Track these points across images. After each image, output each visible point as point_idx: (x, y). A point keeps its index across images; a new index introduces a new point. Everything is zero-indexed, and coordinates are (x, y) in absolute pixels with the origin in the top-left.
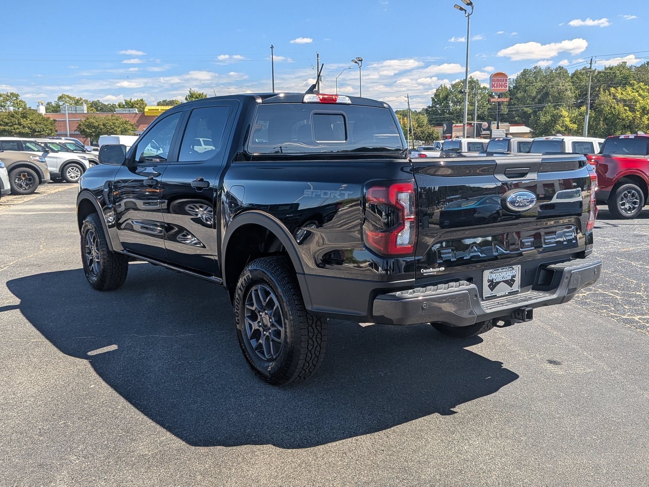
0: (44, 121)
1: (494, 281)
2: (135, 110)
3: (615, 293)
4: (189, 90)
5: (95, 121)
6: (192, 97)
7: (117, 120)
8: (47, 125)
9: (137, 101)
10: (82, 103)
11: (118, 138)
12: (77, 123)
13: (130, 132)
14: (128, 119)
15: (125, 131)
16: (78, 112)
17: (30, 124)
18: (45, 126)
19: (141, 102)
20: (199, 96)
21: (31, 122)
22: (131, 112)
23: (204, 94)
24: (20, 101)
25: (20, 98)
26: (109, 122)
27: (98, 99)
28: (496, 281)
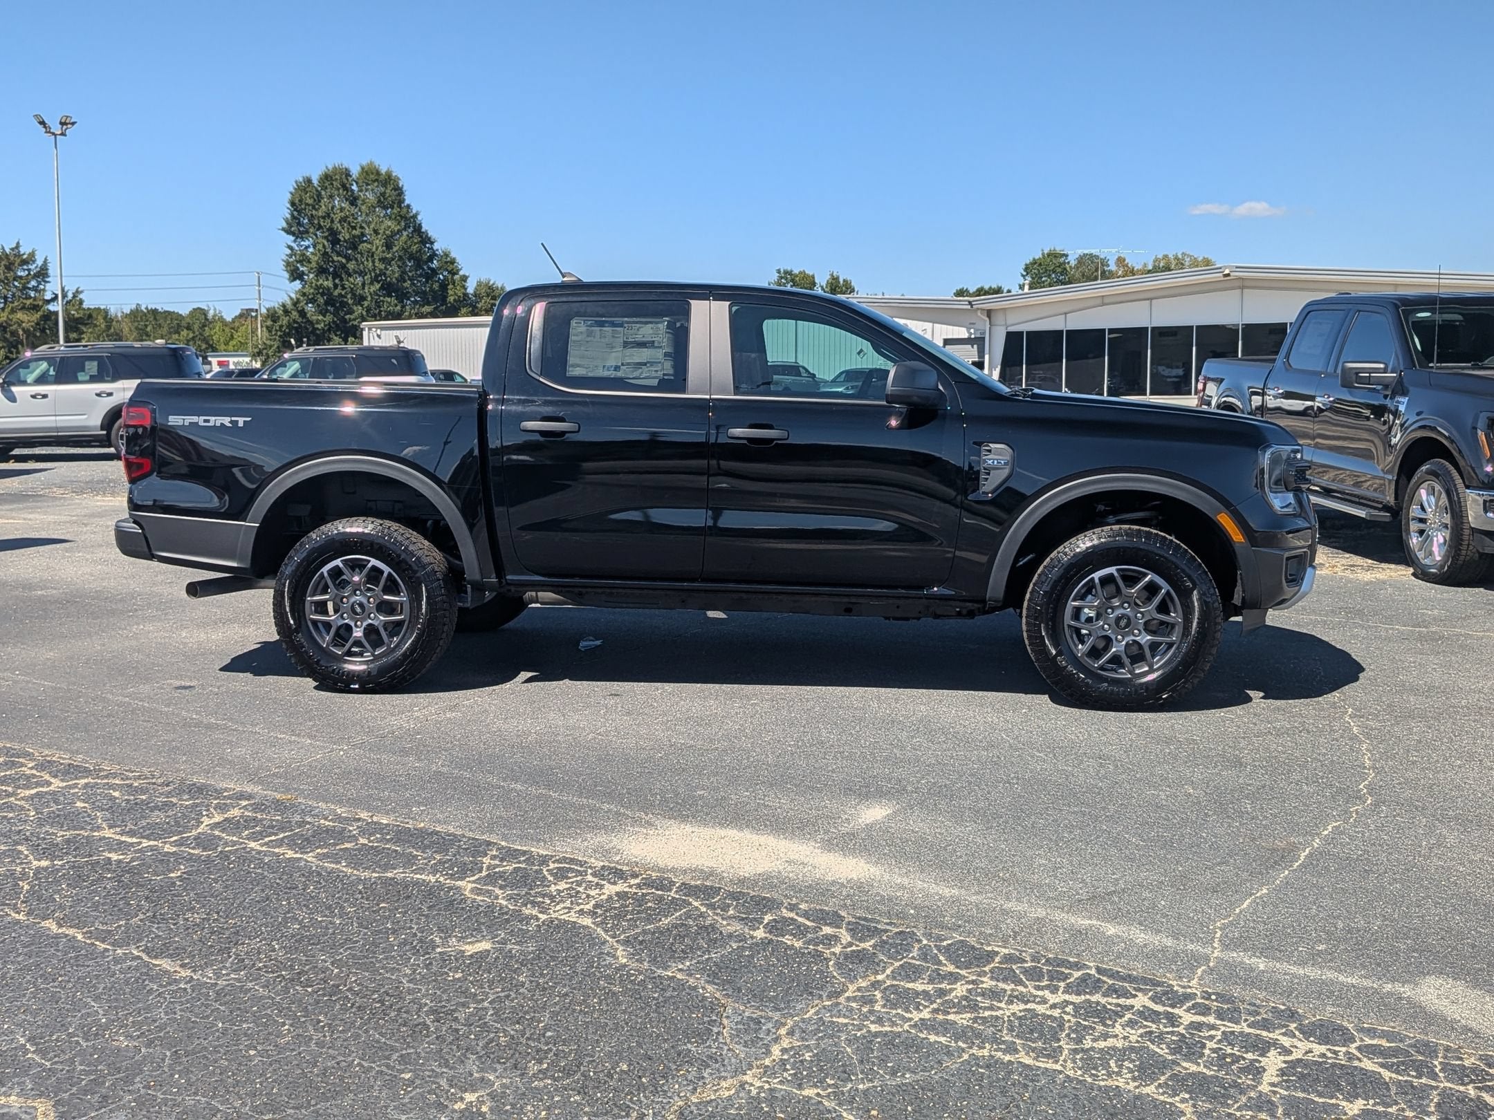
3: (121, 847)
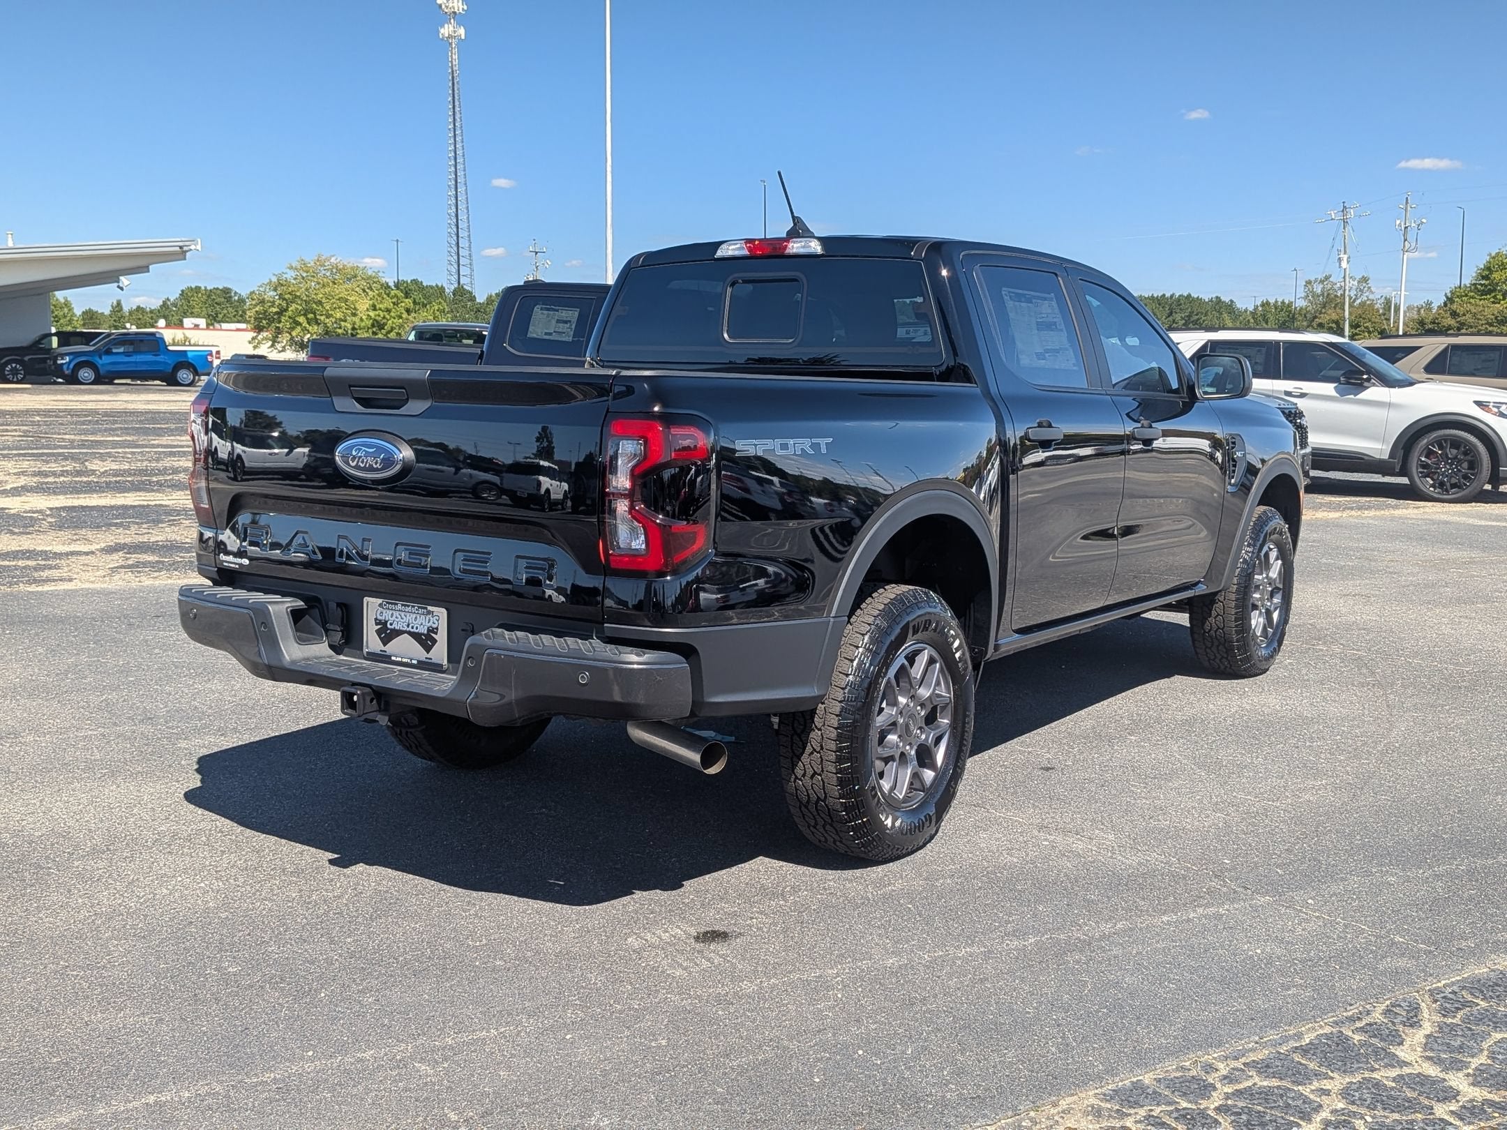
1: (389, 626)
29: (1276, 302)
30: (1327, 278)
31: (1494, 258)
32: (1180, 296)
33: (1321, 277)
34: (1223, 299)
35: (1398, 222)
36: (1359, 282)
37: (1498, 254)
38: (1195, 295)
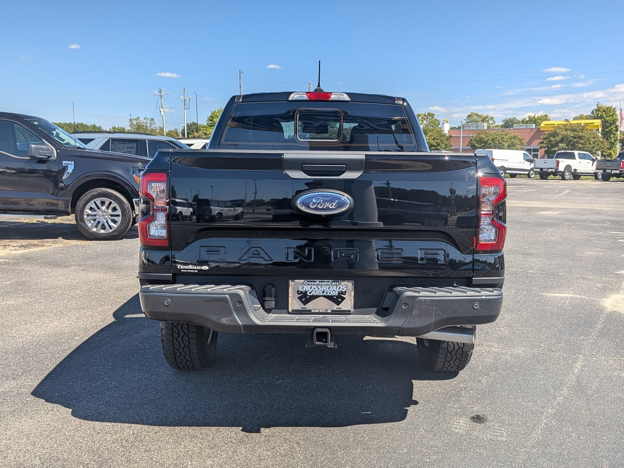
0: (441, 137)
1: (308, 293)
2: (532, 125)
4: (597, 103)
5: (484, 136)
6: (599, 111)
7: (506, 135)
8: (443, 140)
9: (541, 117)
10: (488, 120)
11: (492, 152)
12: (469, 138)
13: (518, 146)
14: (516, 134)
15: (513, 146)
16: (478, 128)
17: (429, 139)
18: (442, 141)
19: (545, 117)
20: (607, 109)
21: (429, 138)
22: (528, 127)
23: (613, 107)
24: (435, 120)
25: (435, 117)
26: (497, 137)
27: (515, 117)
28: (311, 294)
29: (119, 127)
30: (138, 118)
31: (213, 113)
32: (78, 123)
33: (135, 118)
34: (96, 125)
35: (182, 97)
36: (150, 120)
37: (215, 112)
38: (84, 123)
